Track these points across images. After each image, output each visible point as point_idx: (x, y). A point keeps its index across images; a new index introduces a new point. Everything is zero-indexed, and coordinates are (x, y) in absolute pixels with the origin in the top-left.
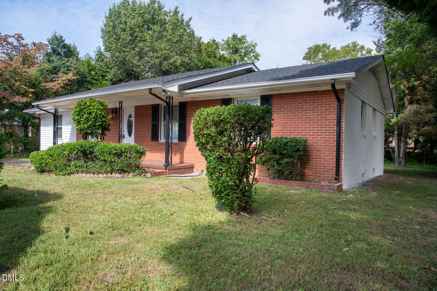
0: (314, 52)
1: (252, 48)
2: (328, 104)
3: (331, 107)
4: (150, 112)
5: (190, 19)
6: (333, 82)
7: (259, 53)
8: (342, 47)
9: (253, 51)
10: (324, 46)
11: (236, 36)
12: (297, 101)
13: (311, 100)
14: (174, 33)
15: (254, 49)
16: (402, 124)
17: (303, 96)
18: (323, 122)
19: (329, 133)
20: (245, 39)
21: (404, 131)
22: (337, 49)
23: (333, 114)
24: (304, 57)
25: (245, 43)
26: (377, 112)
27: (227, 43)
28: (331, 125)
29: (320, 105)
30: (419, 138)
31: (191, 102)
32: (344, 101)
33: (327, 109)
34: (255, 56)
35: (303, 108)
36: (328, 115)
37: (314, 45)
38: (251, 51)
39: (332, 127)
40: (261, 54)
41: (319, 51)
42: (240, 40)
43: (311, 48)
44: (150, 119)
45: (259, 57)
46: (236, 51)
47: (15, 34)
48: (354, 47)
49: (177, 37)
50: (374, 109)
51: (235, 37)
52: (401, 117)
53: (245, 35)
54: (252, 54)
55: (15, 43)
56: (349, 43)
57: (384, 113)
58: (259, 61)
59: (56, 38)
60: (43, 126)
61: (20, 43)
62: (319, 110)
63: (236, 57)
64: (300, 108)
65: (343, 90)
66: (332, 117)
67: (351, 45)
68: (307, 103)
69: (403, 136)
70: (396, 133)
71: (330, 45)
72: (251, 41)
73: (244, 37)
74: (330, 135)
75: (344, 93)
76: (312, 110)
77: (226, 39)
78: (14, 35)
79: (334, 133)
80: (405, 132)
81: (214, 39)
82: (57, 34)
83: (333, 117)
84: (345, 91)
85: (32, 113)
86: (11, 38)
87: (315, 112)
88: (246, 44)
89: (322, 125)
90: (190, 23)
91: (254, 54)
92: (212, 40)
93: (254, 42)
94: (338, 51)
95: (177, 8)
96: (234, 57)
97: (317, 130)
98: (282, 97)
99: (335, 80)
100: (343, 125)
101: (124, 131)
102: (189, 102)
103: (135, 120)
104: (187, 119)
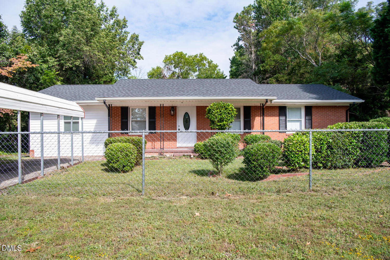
3: (343, 114)
12: (326, 110)
23: (344, 118)
35: (329, 114)
87: (335, 117)
98: (318, 108)
99: (355, 102)
101: (179, 126)
102: (253, 106)
103: (197, 117)
104: (251, 118)
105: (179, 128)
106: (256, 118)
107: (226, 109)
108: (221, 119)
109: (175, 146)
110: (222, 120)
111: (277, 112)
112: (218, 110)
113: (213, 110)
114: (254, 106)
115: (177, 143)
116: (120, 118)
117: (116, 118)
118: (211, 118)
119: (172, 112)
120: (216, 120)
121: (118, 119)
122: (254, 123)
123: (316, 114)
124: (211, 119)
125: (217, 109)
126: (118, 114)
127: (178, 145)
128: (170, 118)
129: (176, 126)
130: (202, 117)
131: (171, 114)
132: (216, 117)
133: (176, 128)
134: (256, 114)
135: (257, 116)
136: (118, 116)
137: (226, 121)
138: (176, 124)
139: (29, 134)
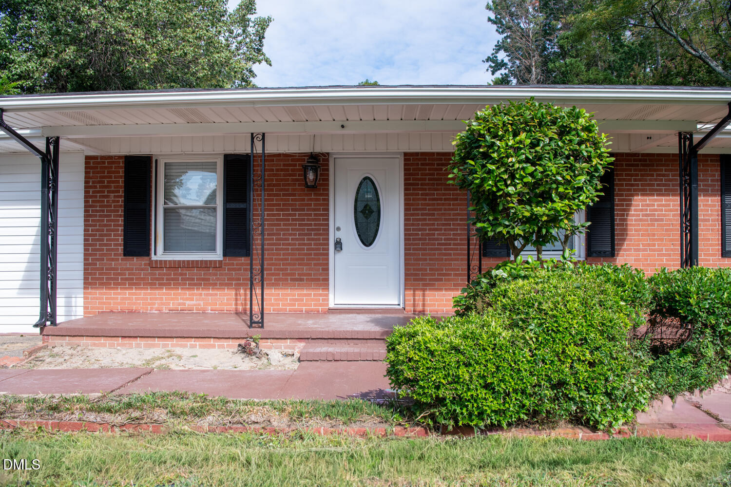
101: (338, 229)
102: (621, 155)
103: (405, 195)
104: (617, 198)
105: (339, 235)
106: (635, 198)
107: (563, 132)
108: (536, 184)
109: (321, 305)
110: (541, 195)
111: (714, 176)
112: (523, 136)
113: (495, 136)
114: (628, 155)
115: (331, 296)
116: (120, 197)
117: (107, 197)
118: (483, 180)
119: (311, 176)
120: (511, 189)
121: (114, 201)
122: (626, 220)
124: (481, 185)
125: (515, 135)
126: (113, 182)
127: (336, 298)
128: (304, 200)
129: (328, 230)
130: (427, 195)
131: (306, 183)
132: (512, 176)
133: (328, 234)
134: (632, 185)
135: (637, 192)
136: (113, 192)
137: (562, 197)
138: (328, 220)
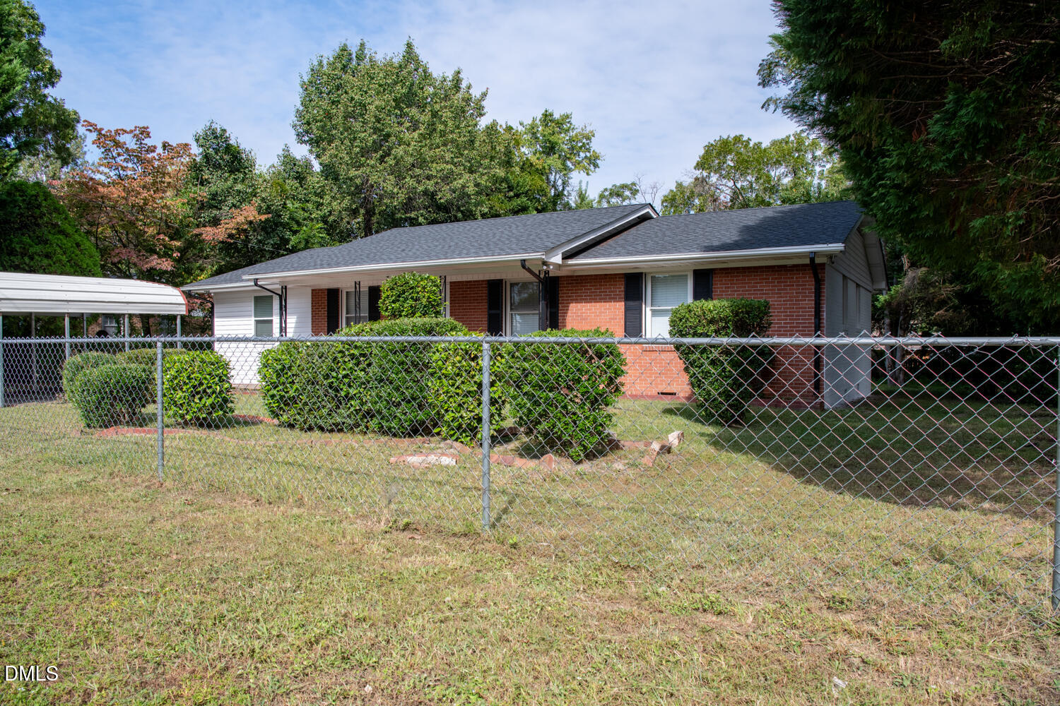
0: (719, 154)
1: (584, 141)
2: (801, 285)
3: (806, 289)
4: (484, 292)
5: (484, 95)
6: (812, 255)
7: (598, 152)
8: (774, 143)
9: (586, 148)
10: (738, 139)
11: (551, 115)
12: (753, 279)
13: (776, 279)
14: (458, 127)
15: (588, 144)
16: (899, 304)
17: (763, 272)
18: (794, 312)
19: (803, 327)
20: (569, 122)
21: (901, 318)
22: (763, 146)
23: (809, 300)
24: (697, 164)
25: (568, 130)
26: (861, 289)
27: (532, 130)
28: (805, 316)
29: (788, 286)
30: (930, 329)
31: (567, 277)
32: (824, 280)
33: (800, 293)
34: (590, 160)
35: (762, 290)
36: (801, 300)
37: (718, 139)
38: (581, 148)
39: (807, 319)
40: (602, 154)
41: (730, 152)
42: (559, 124)
43: (712, 145)
44: (485, 306)
45: (598, 161)
46: (550, 149)
47: (136, 127)
48: (798, 143)
49: (465, 136)
50: (857, 284)
51: (547, 117)
52: (897, 292)
53: (569, 112)
54: (582, 155)
55: (131, 144)
56: (787, 134)
57: (869, 288)
58: (597, 169)
59: (214, 132)
60: (218, 317)
61: (141, 143)
62: (788, 293)
63: (553, 161)
64: (759, 290)
65: (823, 265)
66: (807, 304)
67: (792, 138)
68: (770, 283)
69: (901, 328)
70: (887, 321)
71: (749, 139)
72: (582, 125)
73: (568, 117)
74: (805, 331)
75: (824, 269)
76: (777, 293)
77: (530, 122)
78: (133, 128)
79: (811, 327)
80: (903, 320)
81: (509, 124)
82: (214, 126)
83: (809, 303)
84: (827, 267)
85: (203, 292)
86: (126, 135)
87: (781, 297)
88: (572, 134)
89: (793, 316)
90: (483, 103)
91: (588, 154)
92: (504, 127)
93: (588, 129)
94: (765, 150)
95: (459, 73)
96: (549, 162)
97: (785, 323)
98: (730, 273)
99: (815, 253)
100: (825, 315)
102: (563, 277)
104: (560, 305)
106: (571, 305)
111: (620, 288)
117: (321, 311)
122: (565, 319)
123: (723, 291)
126: (323, 303)
134: (569, 296)
135: (574, 299)
136: (323, 308)
139: (213, 342)
